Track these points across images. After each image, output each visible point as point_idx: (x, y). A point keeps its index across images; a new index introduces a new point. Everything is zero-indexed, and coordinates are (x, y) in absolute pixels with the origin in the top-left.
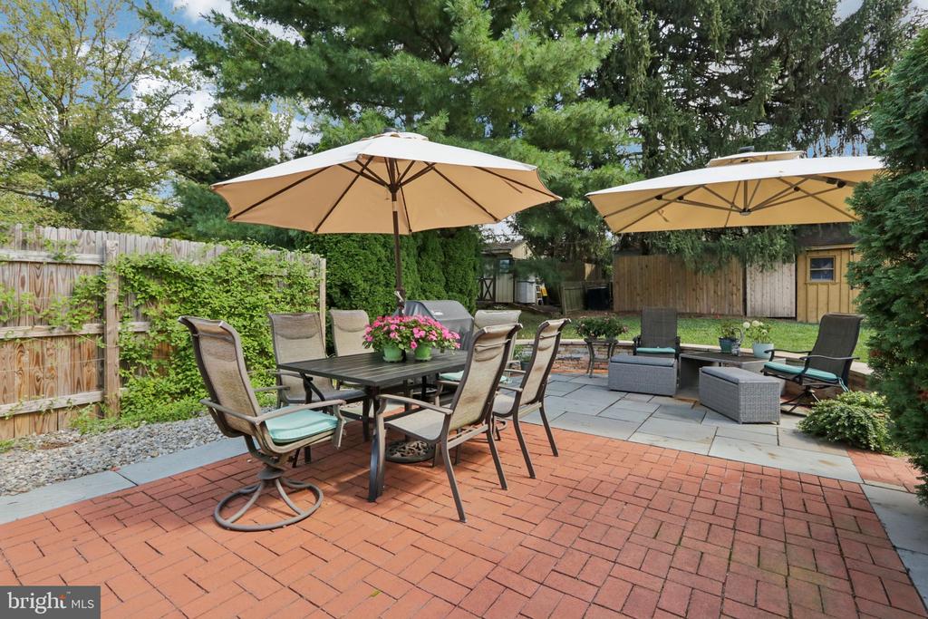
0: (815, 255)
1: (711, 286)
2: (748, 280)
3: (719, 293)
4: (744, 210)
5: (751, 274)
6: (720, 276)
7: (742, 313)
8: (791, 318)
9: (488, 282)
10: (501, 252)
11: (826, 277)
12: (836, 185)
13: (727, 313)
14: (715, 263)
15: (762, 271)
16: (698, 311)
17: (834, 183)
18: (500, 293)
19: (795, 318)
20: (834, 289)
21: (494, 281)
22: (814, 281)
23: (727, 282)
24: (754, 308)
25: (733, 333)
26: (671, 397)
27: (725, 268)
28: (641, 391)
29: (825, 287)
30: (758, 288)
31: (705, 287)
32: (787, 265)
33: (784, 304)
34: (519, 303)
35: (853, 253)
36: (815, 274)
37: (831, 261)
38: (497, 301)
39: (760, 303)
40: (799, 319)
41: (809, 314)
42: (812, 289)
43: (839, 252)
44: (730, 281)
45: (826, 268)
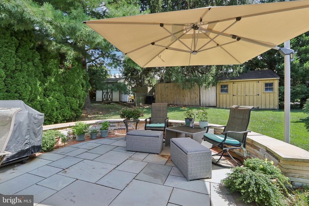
0: (222, 84)
1: (189, 95)
2: (201, 93)
3: (192, 98)
4: (194, 51)
5: (202, 90)
6: (192, 91)
7: (199, 105)
8: (215, 106)
9: (110, 93)
10: (114, 81)
11: (225, 92)
12: (236, 40)
13: (194, 105)
14: (190, 86)
15: (205, 89)
16: (185, 104)
17: (235, 38)
18: (114, 98)
19: (216, 106)
20: (228, 96)
21: (112, 93)
22: (222, 93)
23: (194, 93)
24: (203, 103)
25: (190, 116)
26: (158, 154)
27: (193, 88)
28: (143, 151)
29: (225, 95)
30: (204, 96)
31: (187, 95)
32: (214, 87)
33: (212, 101)
34: (121, 102)
35: (234, 83)
36: (222, 91)
37: (227, 86)
38: (113, 101)
39: (205, 101)
40: (217, 107)
41: (220, 105)
42: (221, 96)
43: (229, 83)
44: (195, 93)
45: (225, 89)
